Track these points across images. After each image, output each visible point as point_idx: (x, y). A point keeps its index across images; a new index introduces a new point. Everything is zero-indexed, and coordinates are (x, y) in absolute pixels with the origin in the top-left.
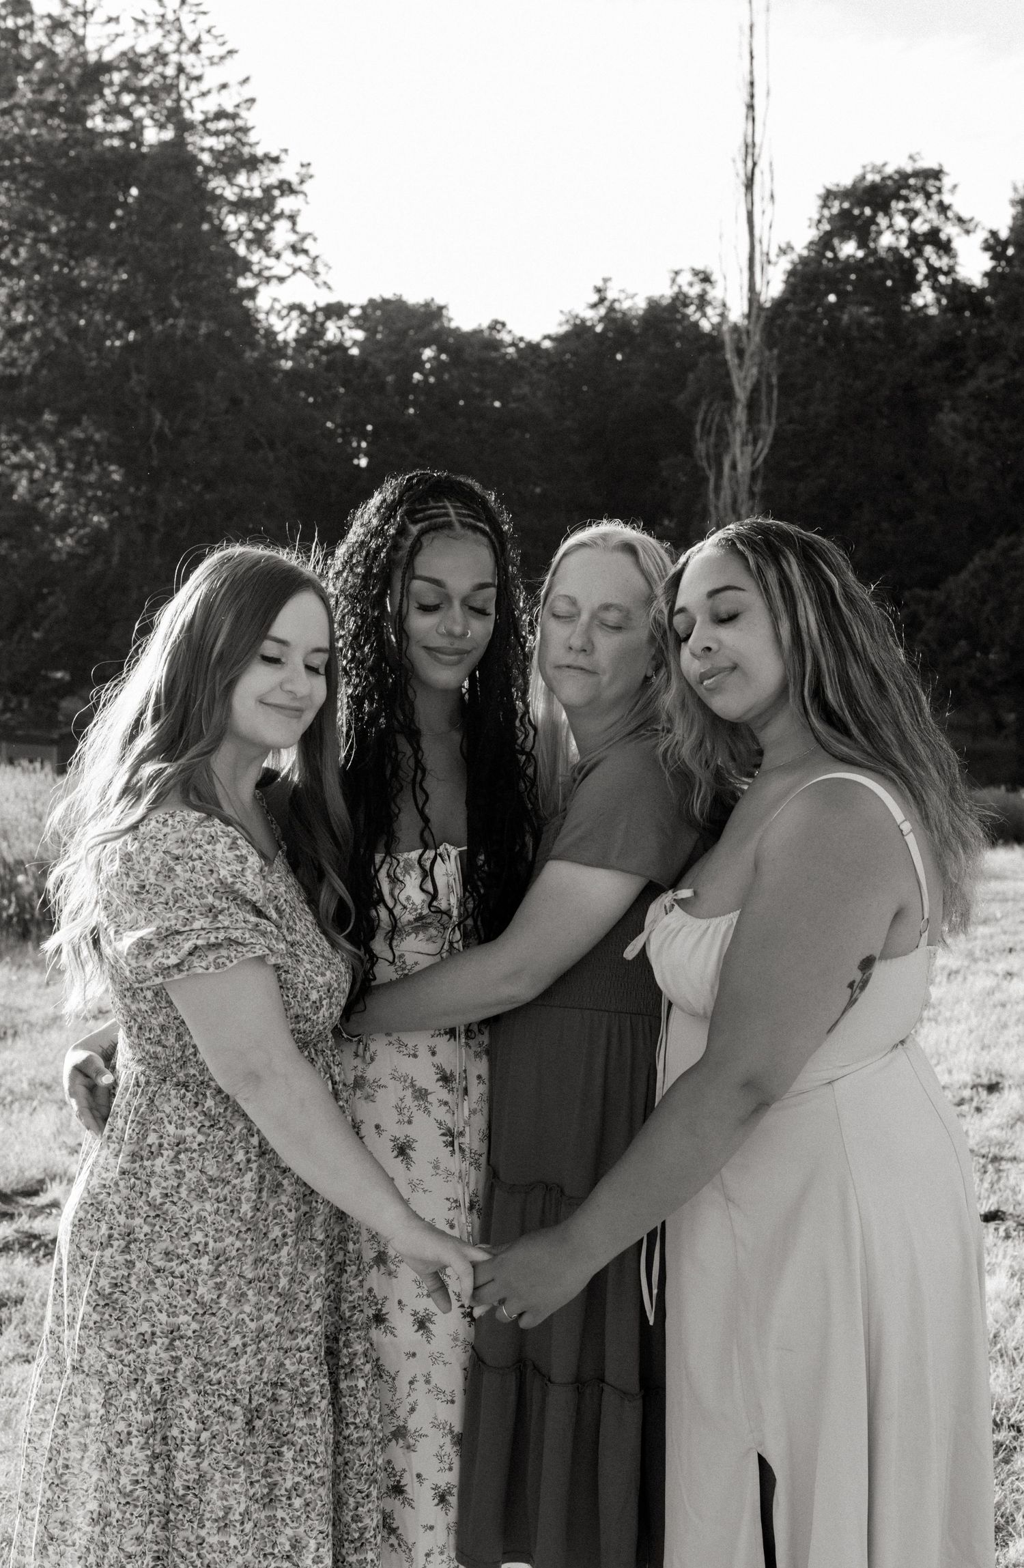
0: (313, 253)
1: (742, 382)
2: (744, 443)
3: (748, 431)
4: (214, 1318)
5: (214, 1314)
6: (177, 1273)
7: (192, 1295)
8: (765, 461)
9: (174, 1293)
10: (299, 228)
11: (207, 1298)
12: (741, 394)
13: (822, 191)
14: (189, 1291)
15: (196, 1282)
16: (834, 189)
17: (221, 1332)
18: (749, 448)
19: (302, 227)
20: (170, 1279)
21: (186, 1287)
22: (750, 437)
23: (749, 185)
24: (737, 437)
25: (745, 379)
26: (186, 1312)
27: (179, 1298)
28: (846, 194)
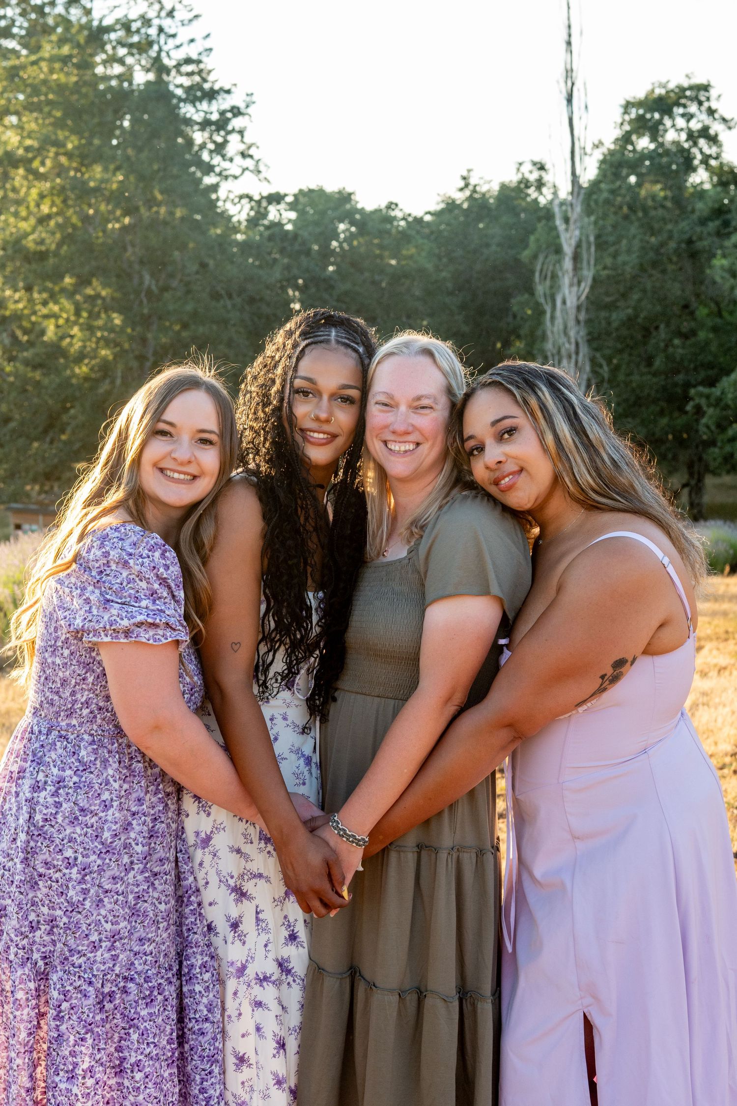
0: (256, 157)
1: (568, 241)
2: (571, 285)
3: (574, 276)
4: (79, 916)
5: (80, 913)
6: (54, 879)
7: (64, 896)
8: (587, 297)
9: (52, 893)
10: (245, 140)
11: (75, 899)
12: (568, 249)
13: (623, 102)
14: (62, 893)
15: (67, 887)
16: (632, 100)
17: (84, 927)
18: (575, 289)
19: (248, 139)
20: (49, 882)
21: (60, 890)
22: (575, 280)
23: (569, 100)
24: (566, 281)
25: (571, 238)
26: (60, 908)
27: (56, 897)
28: (639, 104)
